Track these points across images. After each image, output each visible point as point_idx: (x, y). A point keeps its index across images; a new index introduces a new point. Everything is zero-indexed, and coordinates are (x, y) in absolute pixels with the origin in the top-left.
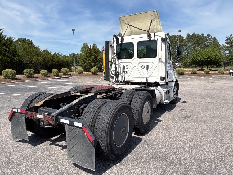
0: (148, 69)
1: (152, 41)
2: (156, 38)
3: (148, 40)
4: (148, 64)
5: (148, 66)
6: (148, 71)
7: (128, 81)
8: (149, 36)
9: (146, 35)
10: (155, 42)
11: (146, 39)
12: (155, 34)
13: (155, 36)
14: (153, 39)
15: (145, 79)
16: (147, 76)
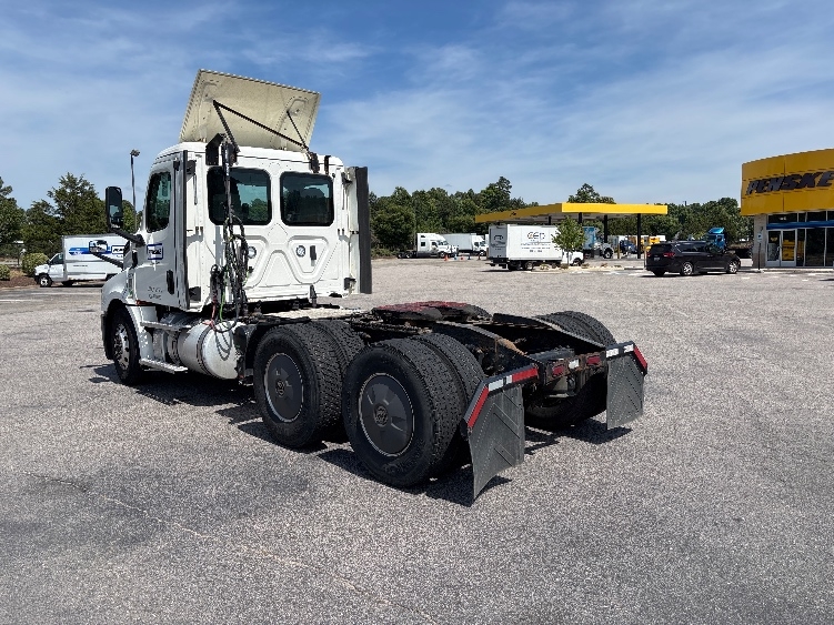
0: (313, 256)
1: (322, 176)
2: (332, 170)
3: (312, 172)
4: (312, 243)
5: (313, 249)
6: (313, 265)
7: (256, 300)
8: (314, 163)
9: (303, 157)
10: (328, 181)
11: (305, 169)
12: (327, 158)
13: (327, 165)
14: (322, 171)
15: (307, 289)
16: (309, 279)
